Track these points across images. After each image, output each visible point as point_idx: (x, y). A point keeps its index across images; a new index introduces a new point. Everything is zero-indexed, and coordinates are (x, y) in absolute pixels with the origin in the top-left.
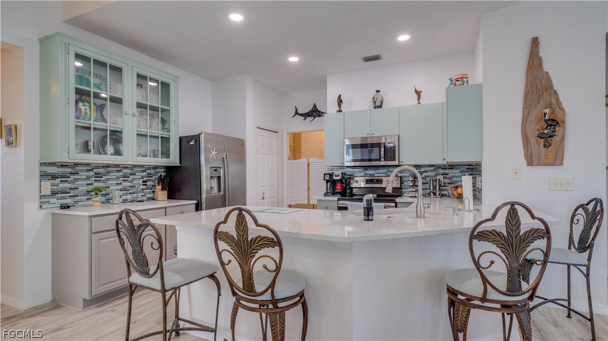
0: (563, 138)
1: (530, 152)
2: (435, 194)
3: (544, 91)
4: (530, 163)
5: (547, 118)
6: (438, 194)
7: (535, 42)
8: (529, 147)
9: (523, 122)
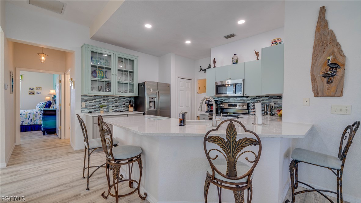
0: (343, 77)
1: (316, 87)
2: (267, 114)
3: (328, 44)
4: (316, 95)
5: (330, 63)
6: (269, 114)
7: (323, 10)
8: (316, 84)
9: (312, 67)
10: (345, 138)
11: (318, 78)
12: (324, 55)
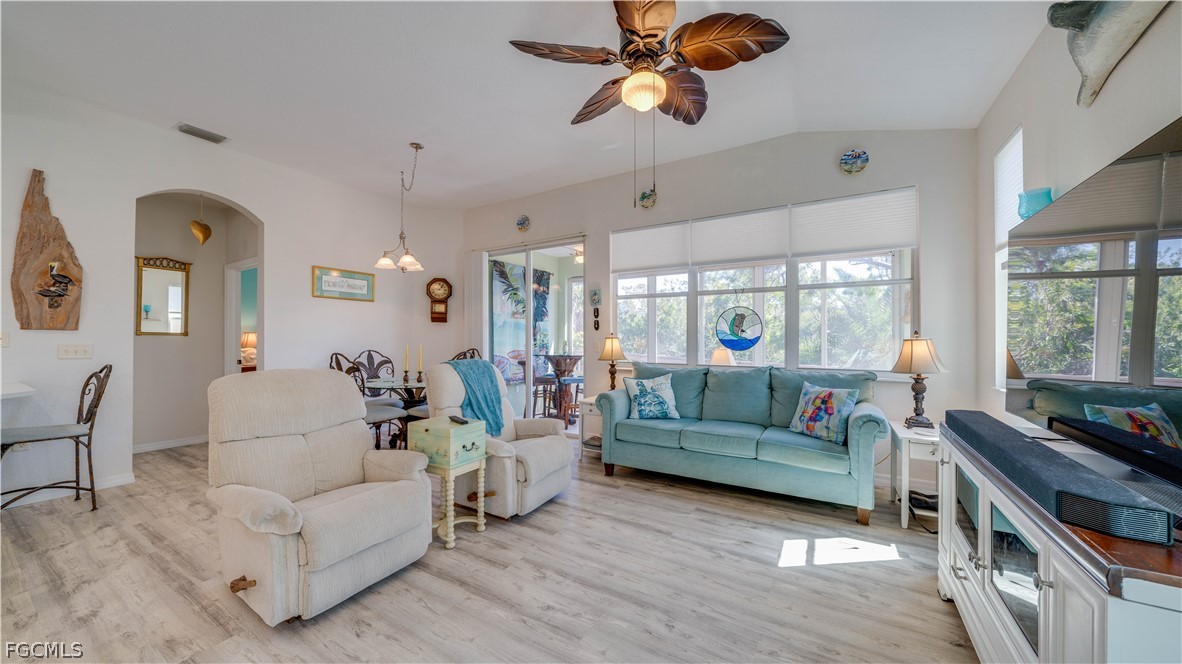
0: (78, 299)
1: (25, 312)
3: (51, 240)
4: (26, 324)
5: (54, 272)
7: (37, 177)
8: (25, 305)
9: (14, 273)
10: (87, 392)
11: (31, 296)
12: (42, 257)
